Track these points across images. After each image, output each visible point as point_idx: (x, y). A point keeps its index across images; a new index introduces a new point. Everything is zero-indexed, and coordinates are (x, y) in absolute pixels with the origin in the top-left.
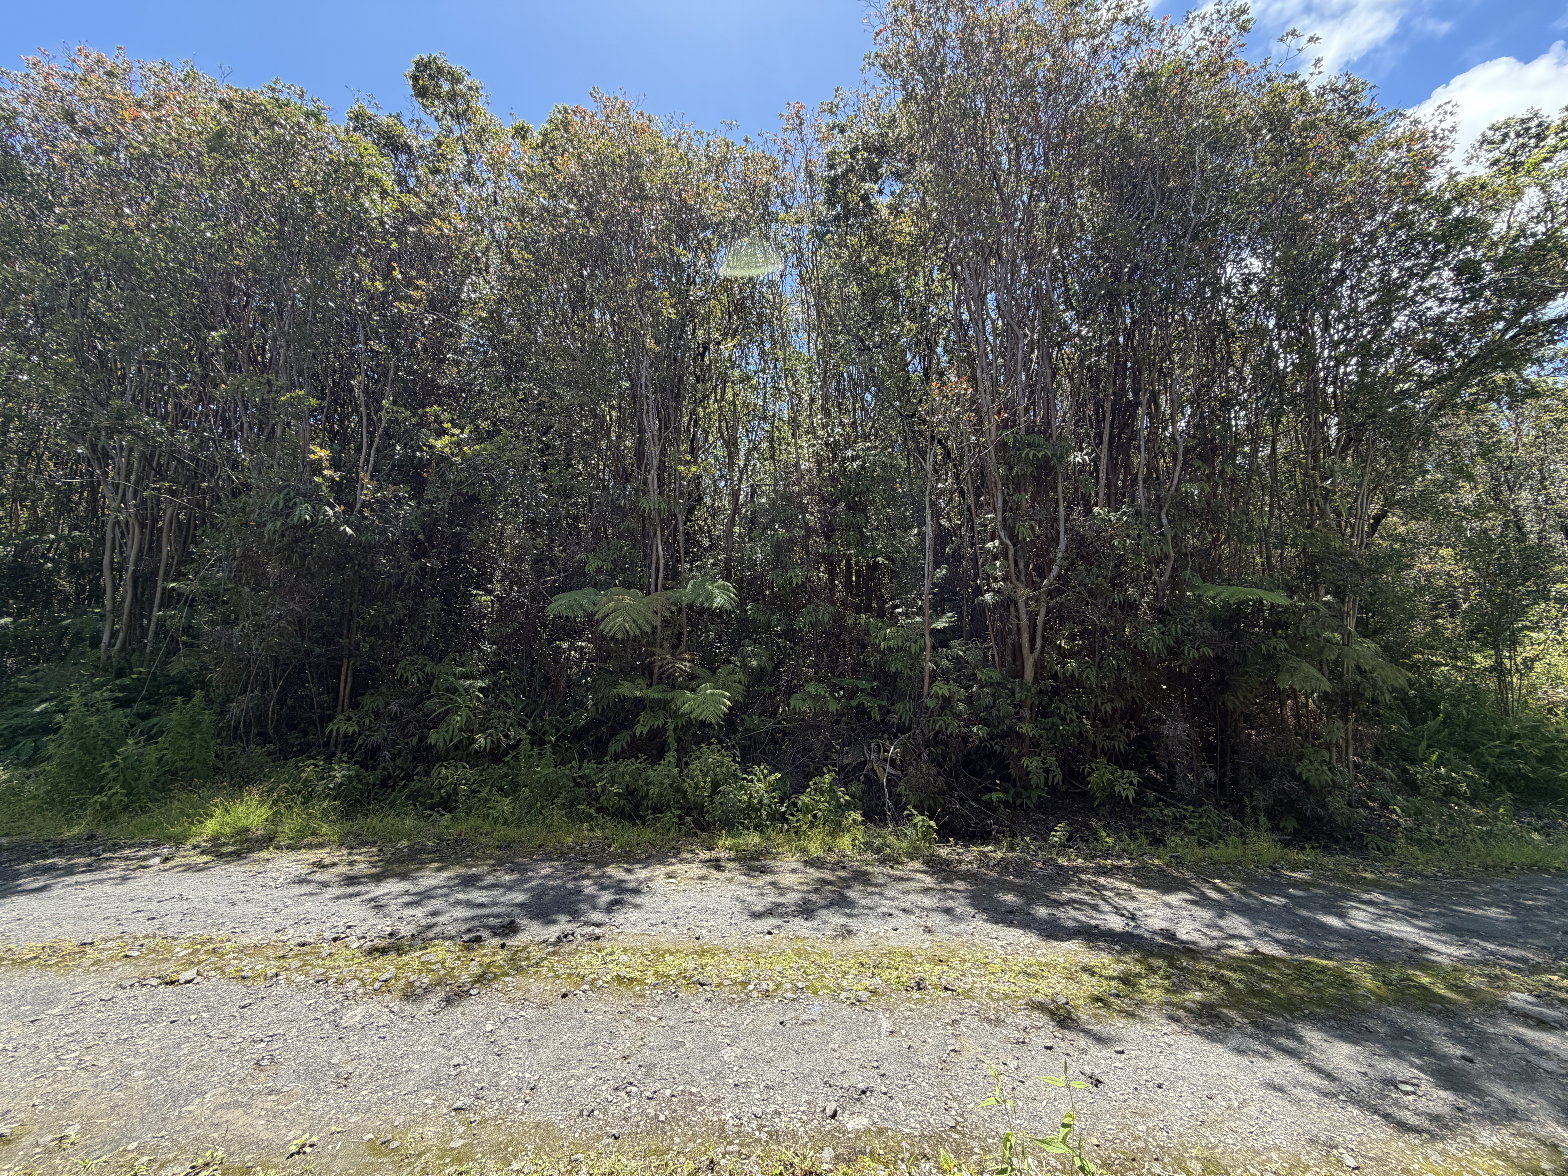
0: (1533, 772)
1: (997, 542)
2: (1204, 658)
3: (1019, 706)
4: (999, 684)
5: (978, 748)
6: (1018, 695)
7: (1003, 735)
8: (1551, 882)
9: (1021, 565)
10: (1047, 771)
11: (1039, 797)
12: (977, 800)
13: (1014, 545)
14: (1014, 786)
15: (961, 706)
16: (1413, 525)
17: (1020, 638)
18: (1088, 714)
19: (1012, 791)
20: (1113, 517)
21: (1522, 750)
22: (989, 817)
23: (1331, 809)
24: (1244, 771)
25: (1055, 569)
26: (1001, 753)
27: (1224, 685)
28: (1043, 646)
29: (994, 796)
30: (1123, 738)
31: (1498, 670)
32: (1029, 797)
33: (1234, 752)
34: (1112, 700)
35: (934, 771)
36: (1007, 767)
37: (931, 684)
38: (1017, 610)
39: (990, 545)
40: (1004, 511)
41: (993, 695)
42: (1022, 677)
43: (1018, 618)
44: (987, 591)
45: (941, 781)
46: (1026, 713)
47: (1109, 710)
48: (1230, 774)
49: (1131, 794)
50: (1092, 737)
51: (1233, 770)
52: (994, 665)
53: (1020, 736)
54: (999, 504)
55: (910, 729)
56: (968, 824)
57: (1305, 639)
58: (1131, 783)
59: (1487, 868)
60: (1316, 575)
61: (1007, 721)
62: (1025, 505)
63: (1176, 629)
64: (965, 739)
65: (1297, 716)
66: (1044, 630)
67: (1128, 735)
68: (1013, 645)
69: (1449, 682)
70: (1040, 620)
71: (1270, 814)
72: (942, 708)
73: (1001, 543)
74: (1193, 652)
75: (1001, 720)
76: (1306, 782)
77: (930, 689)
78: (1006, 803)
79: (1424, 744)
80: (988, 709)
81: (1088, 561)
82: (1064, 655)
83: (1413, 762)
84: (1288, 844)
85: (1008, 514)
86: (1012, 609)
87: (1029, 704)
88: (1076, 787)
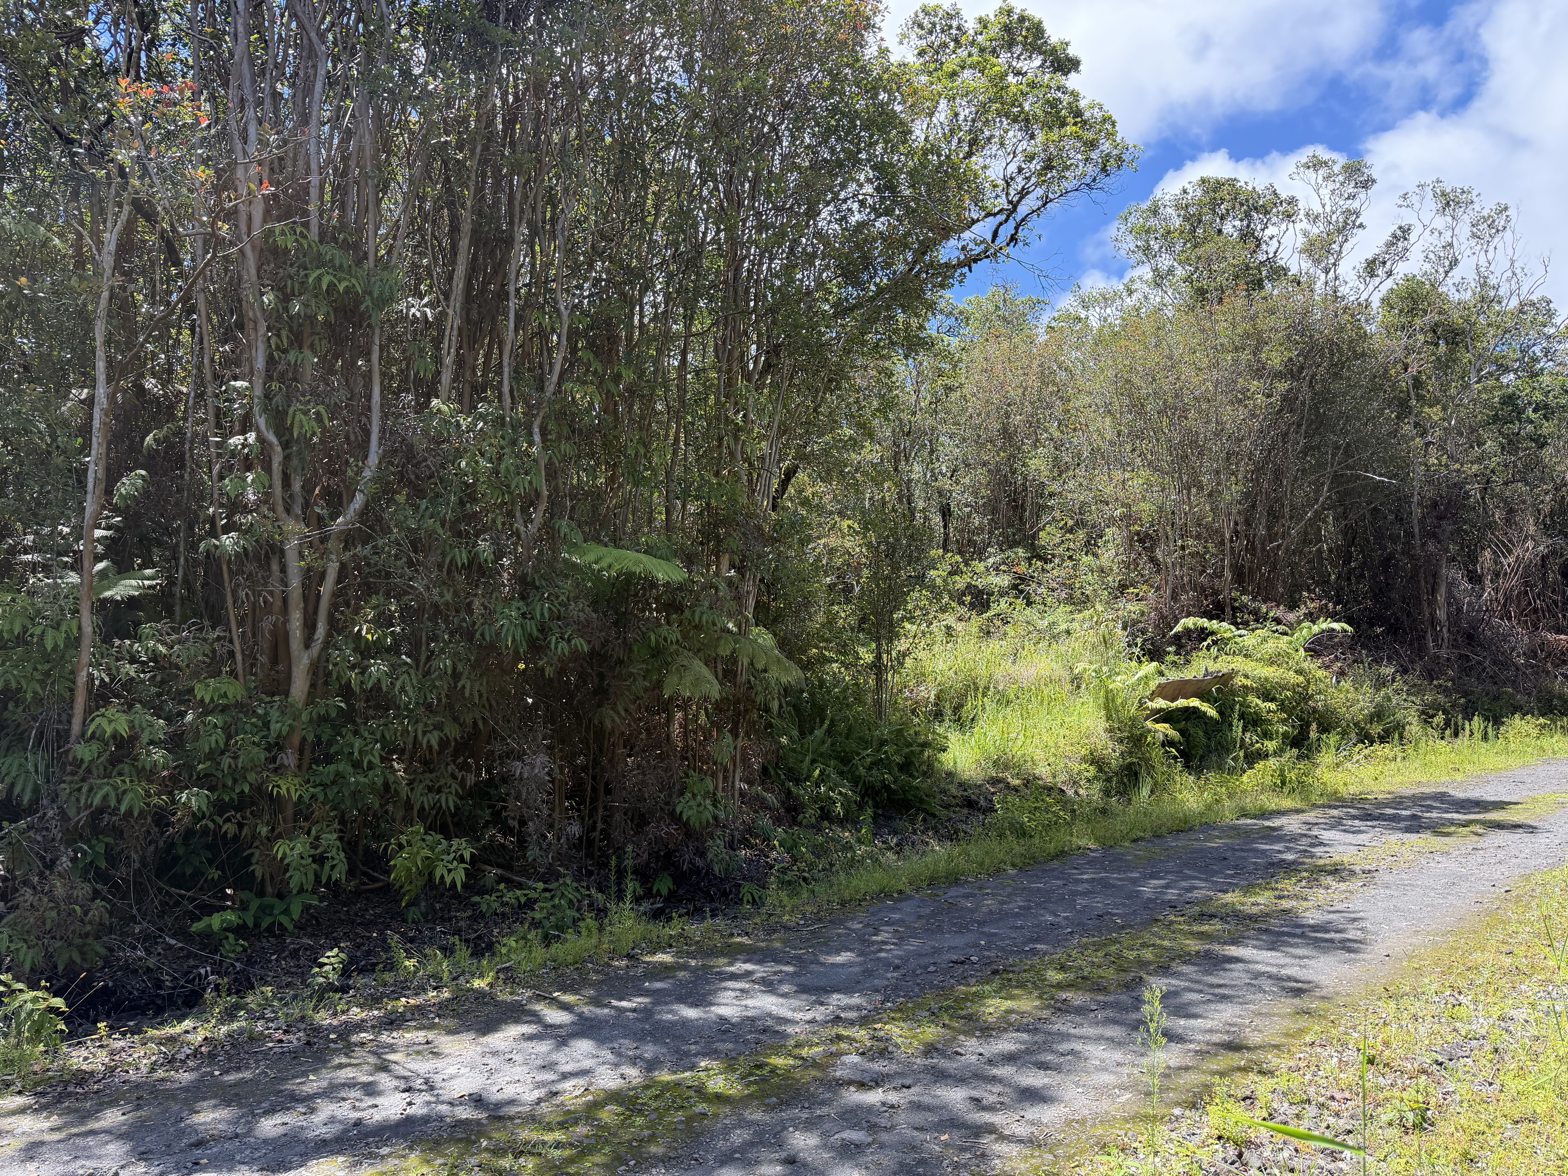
0: (895, 782)
1: (252, 437)
2: (575, 654)
3: (277, 746)
4: (240, 706)
5: (189, 834)
6: (275, 727)
7: (242, 804)
8: (893, 909)
9: (297, 485)
10: (320, 860)
11: (307, 908)
12: (182, 933)
13: (285, 446)
14: (261, 894)
15: (158, 755)
16: (821, 487)
17: (286, 621)
18: (402, 752)
19: (255, 904)
20: (464, 422)
21: (887, 758)
22: (204, 961)
23: (710, 856)
24: (618, 817)
25: (359, 500)
26: (236, 838)
27: (602, 694)
28: (329, 635)
29: (216, 921)
30: (455, 786)
31: (877, 667)
32: (286, 912)
33: (608, 792)
34: (439, 727)
35: (84, 890)
36: (247, 861)
37: (88, 711)
38: (283, 570)
39: (236, 441)
40: (269, 378)
41: (226, 728)
42: (287, 694)
43: (285, 583)
44: (226, 530)
45: (98, 909)
46: (289, 758)
47: (435, 744)
48: (600, 826)
49: (459, 876)
50: (404, 790)
51: (604, 820)
52: (233, 673)
53: (277, 802)
54: (260, 363)
55: (32, 809)
56: (159, 984)
57: (698, 627)
58: (462, 859)
59: (843, 903)
60: (719, 541)
61: (252, 777)
62: (308, 373)
63: (542, 609)
64: (161, 818)
65: (685, 734)
66: (335, 605)
67: (462, 783)
68: (274, 633)
69: (837, 681)
70: (326, 589)
71: (644, 875)
72: (114, 761)
73: (260, 439)
74: (563, 645)
75: (237, 775)
76: (686, 824)
77: (84, 725)
78: (240, 931)
79: (808, 759)
80: (212, 756)
81: (419, 492)
82: (366, 651)
83: (797, 782)
84: (656, 915)
85: (275, 386)
86: (275, 567)
87: (296, 741)
88: (375, 880)
